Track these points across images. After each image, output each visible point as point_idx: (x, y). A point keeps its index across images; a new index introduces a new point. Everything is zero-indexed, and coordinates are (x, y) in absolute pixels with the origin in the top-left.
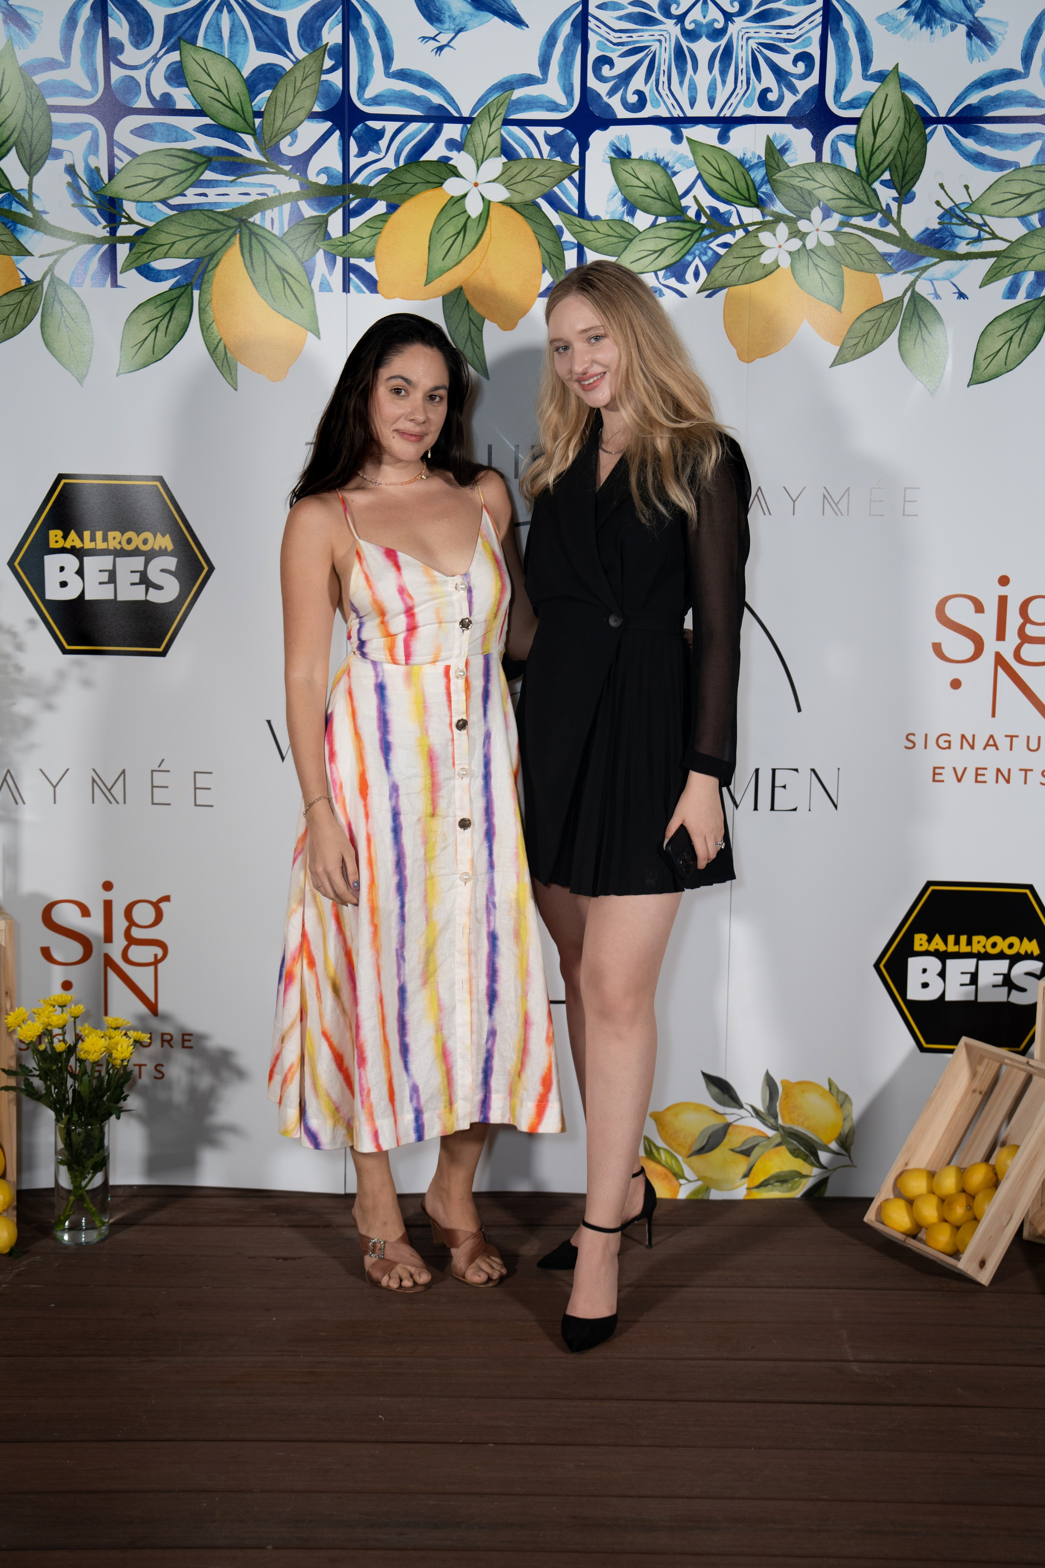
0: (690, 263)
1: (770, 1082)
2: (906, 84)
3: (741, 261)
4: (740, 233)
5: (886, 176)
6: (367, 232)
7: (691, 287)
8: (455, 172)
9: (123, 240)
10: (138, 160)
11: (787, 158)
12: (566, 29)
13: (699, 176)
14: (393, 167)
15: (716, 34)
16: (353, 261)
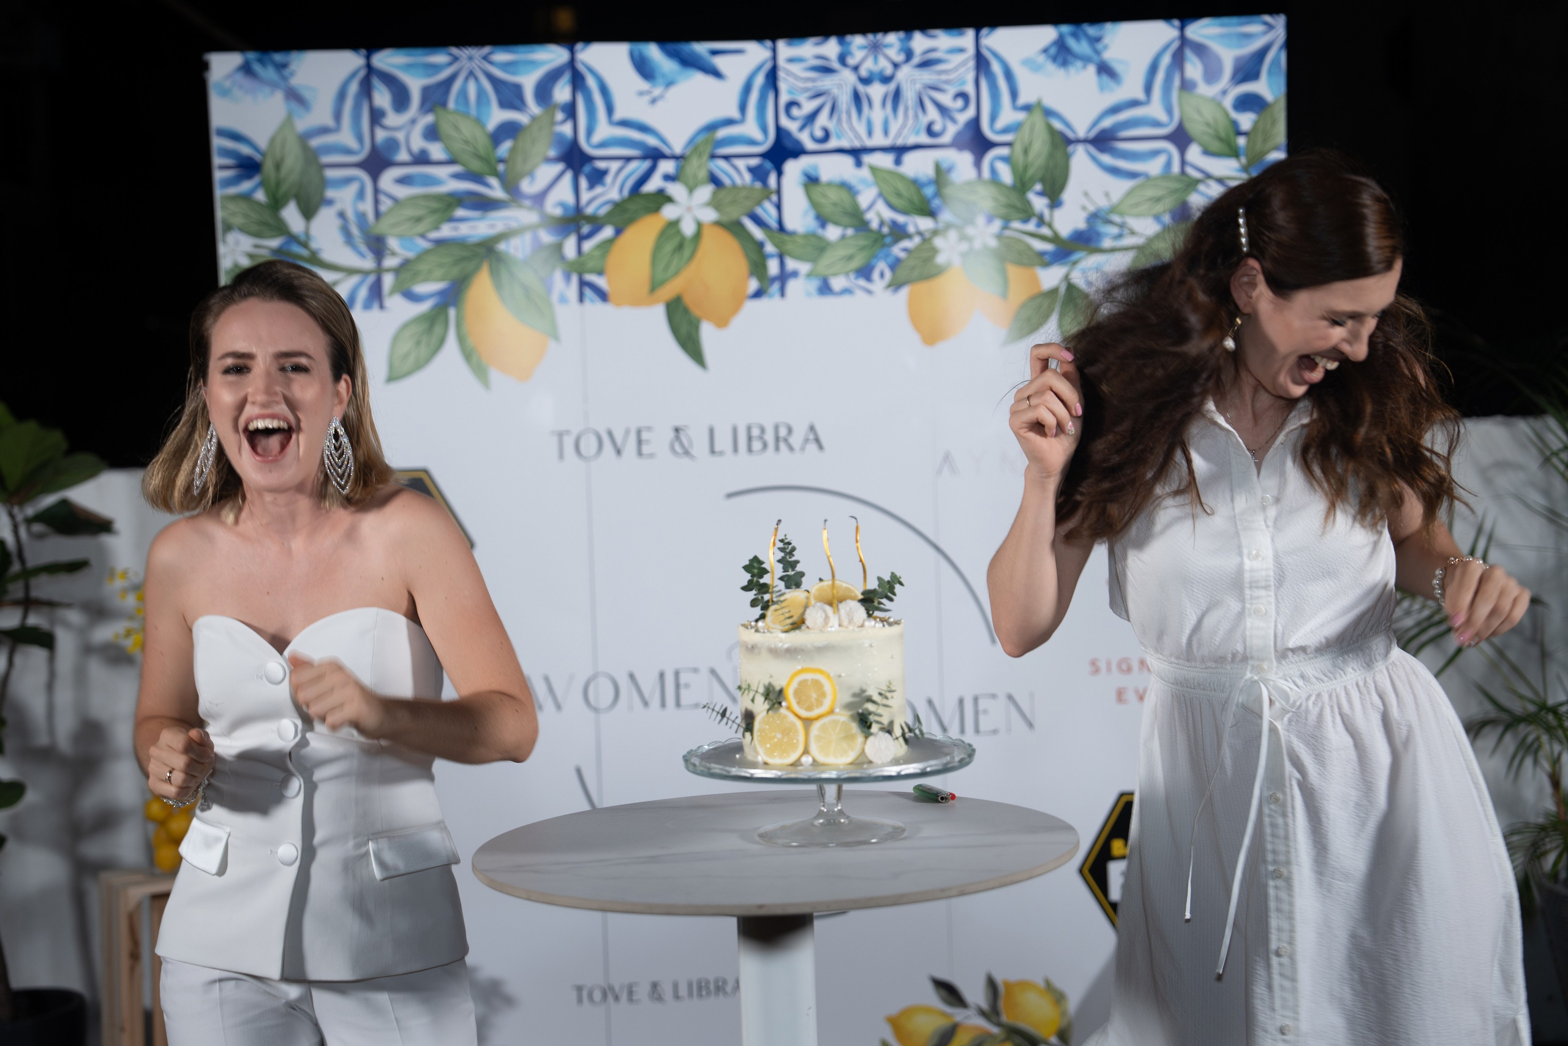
0: (876, 266)
1: (992, 984)
2: (1048, 113)
3: (919, 262)
4: (917, 240)
5: (1038, 187)
6: (597, 253)
7: (878, 284)
8: (669, 200)
9: (388, 270)
10: (400, 204)
11: (953, 176)
12: (760, 80)
13: (879, 194)
14: (618, 198)
15: (886, 80)
16: (586, 277)
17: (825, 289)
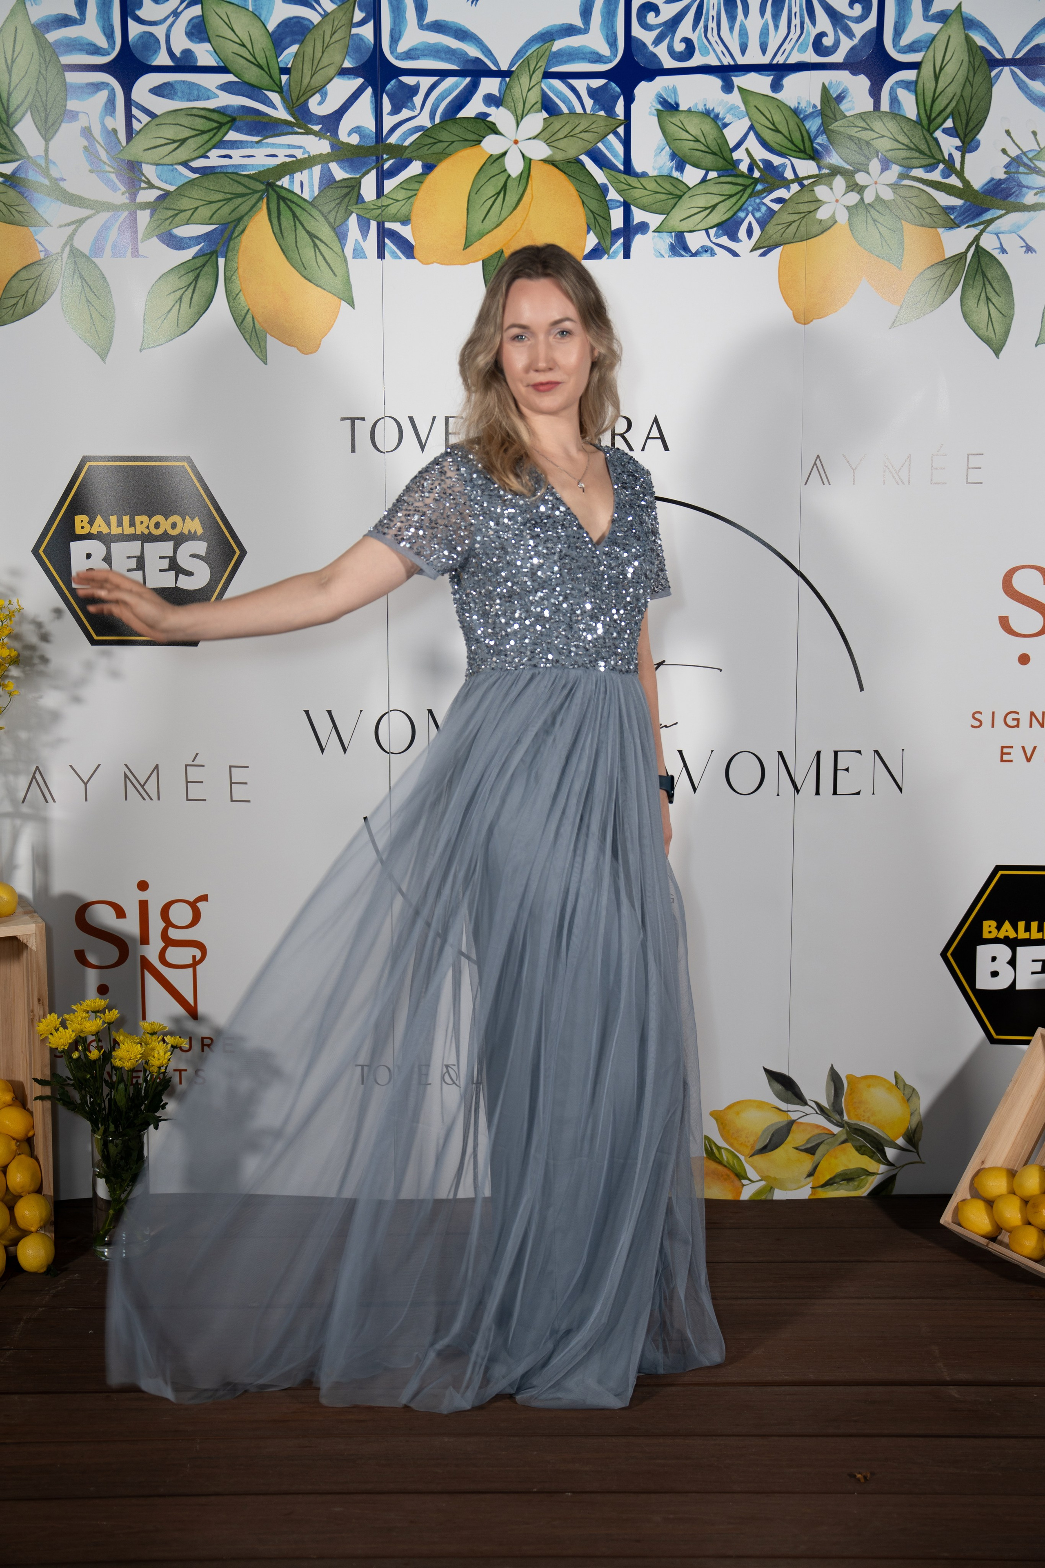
0: (743, 220)
1: (834, 1077)
2: (970, 23)
3: (796, 217)
4: (795, 187)
5: (949, 124)
6: (402, 195)
7: (744, 245)
8: (493, 129)
9: (143, 207)
10: (157, 121)
11: (844, 106)
13: (752, 128)
14: (429, 125)
16: (387, 225)
17: (680, 247)
